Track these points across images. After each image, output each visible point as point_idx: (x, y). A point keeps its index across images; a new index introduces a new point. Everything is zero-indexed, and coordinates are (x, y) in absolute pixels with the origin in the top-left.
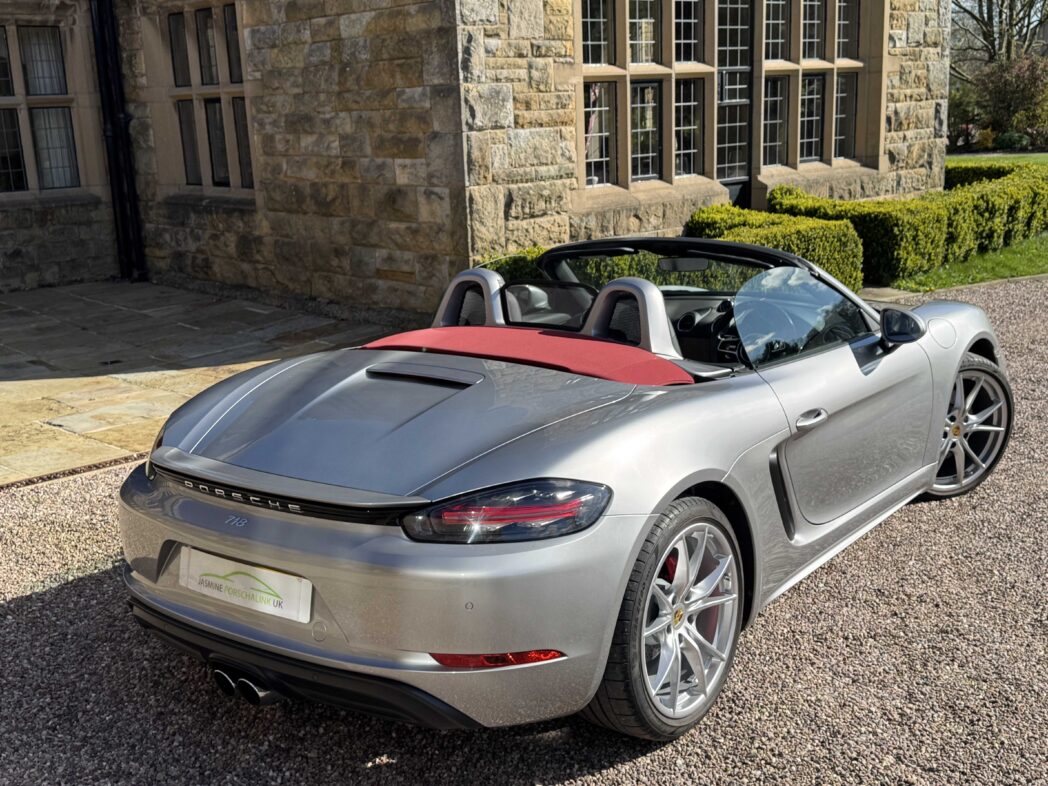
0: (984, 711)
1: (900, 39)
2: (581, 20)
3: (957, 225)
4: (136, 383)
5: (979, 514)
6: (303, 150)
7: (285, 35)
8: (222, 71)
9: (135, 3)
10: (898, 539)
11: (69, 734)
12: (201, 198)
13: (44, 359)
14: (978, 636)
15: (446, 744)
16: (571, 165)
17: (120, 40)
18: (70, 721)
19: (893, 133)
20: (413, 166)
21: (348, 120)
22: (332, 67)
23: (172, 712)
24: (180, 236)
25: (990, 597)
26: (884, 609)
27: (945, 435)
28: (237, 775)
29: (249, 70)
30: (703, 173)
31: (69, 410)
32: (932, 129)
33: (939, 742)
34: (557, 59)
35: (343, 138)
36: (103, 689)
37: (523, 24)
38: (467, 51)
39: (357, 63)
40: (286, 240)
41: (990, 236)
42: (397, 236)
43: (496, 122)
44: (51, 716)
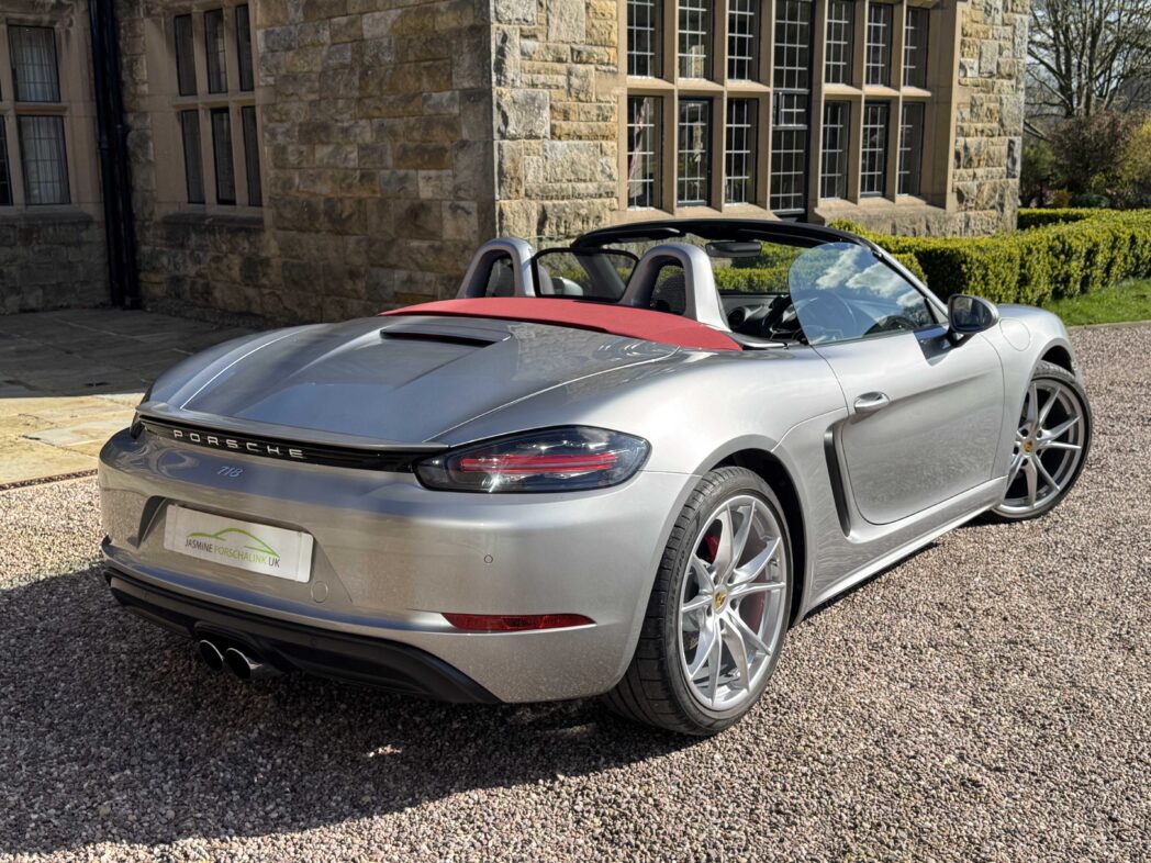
0: (1057, 716)
1: (972, 68)
2: (627, 27)
3: (1030, 266)
4: (123, 403)
5: (1052, 536)
6: (317, 162)
7: (302, 36)
8: (232, 77)
9: (138, 4)
10: (963, 558)
11: (33, 721)
12: (204, 217)
13: (22, 379)
14: (1050, 648)
15: (457, 736)
16: (611, 184)
17: (121, 43)
18: (35, 707)
19: (962, 170)
20: (439, 178)
21: (368, 128)
22: (352, 70)
23: (151, 702)
24: (179, 259)
25: (1063, 613)
26: (946, 621)
27: (1016, 450)
28: (223, 760)
29: (261, 74)
30: (755, 202)
31: (46, 426)
32: (1004, 168)
33: (1006, 744)
34: (599, 68)
35: (362, 148)
36: (74, 680)
37: (563, 27)
38: (501, 52)
39: (381, 65)
40: (296, 261)
41: (1066, 280)
42: (419, 256)
43: (531, 131)
44: (14, 703)
